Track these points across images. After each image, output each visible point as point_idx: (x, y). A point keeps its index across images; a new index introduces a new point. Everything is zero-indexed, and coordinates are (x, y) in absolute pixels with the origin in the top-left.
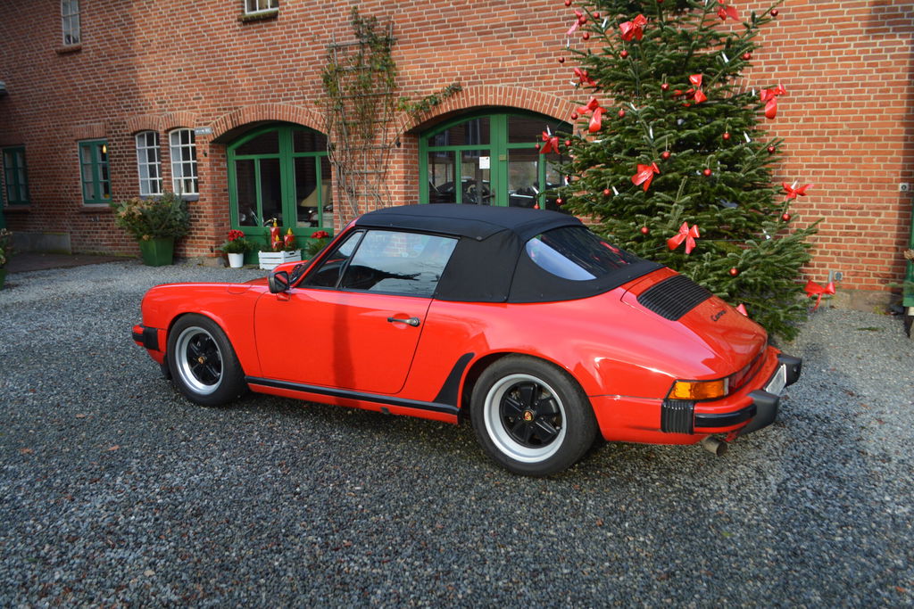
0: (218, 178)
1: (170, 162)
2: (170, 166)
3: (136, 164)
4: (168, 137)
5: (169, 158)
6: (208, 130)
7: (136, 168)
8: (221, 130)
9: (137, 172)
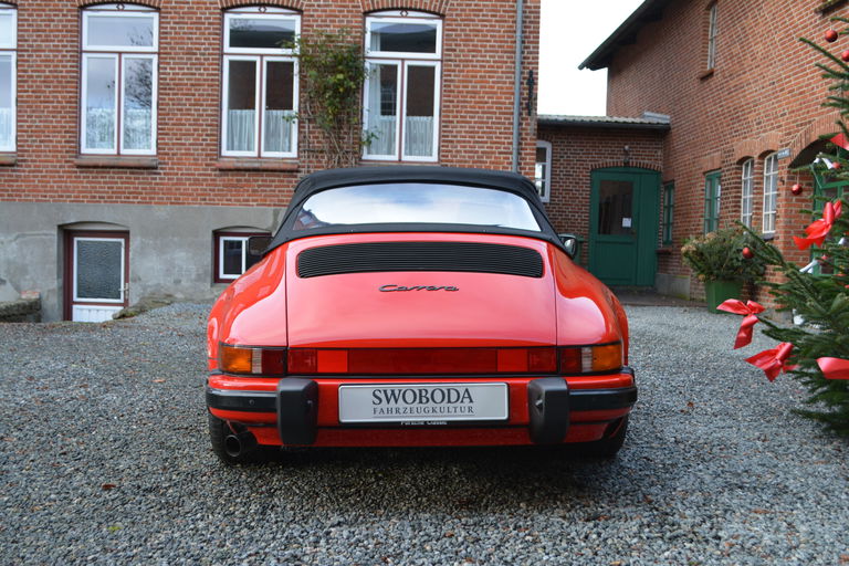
0: (796, 212)
1: (762, 193)
2: (762, 198)
3: (740, 197)
4: (763, 163)
5: (762, 189)
6: (787, 153)
7: (739, 202)
8: (797, 151)
9: (740, 207)
